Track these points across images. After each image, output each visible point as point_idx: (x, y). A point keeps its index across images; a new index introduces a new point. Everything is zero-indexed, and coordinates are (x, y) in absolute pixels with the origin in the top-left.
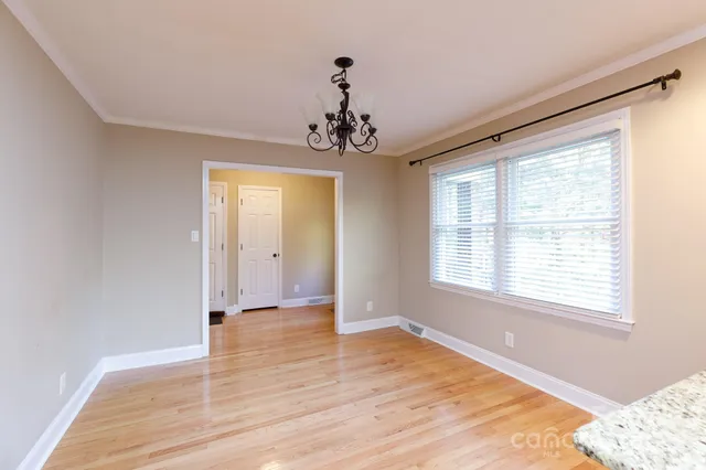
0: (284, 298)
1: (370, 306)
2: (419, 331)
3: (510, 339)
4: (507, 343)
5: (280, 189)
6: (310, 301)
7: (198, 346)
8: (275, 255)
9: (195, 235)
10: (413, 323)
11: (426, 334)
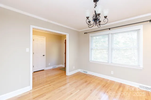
0: (46, 67)
1: (74, 67)
2: (87, 72)
3: (112, 73)
4: (111, 73)
5: (45, 37)
6: (53, 67)
7: (29, 87)
8: (43, 56)
9: (27, 50)
10: (84, 71)
11: (89, 73)
